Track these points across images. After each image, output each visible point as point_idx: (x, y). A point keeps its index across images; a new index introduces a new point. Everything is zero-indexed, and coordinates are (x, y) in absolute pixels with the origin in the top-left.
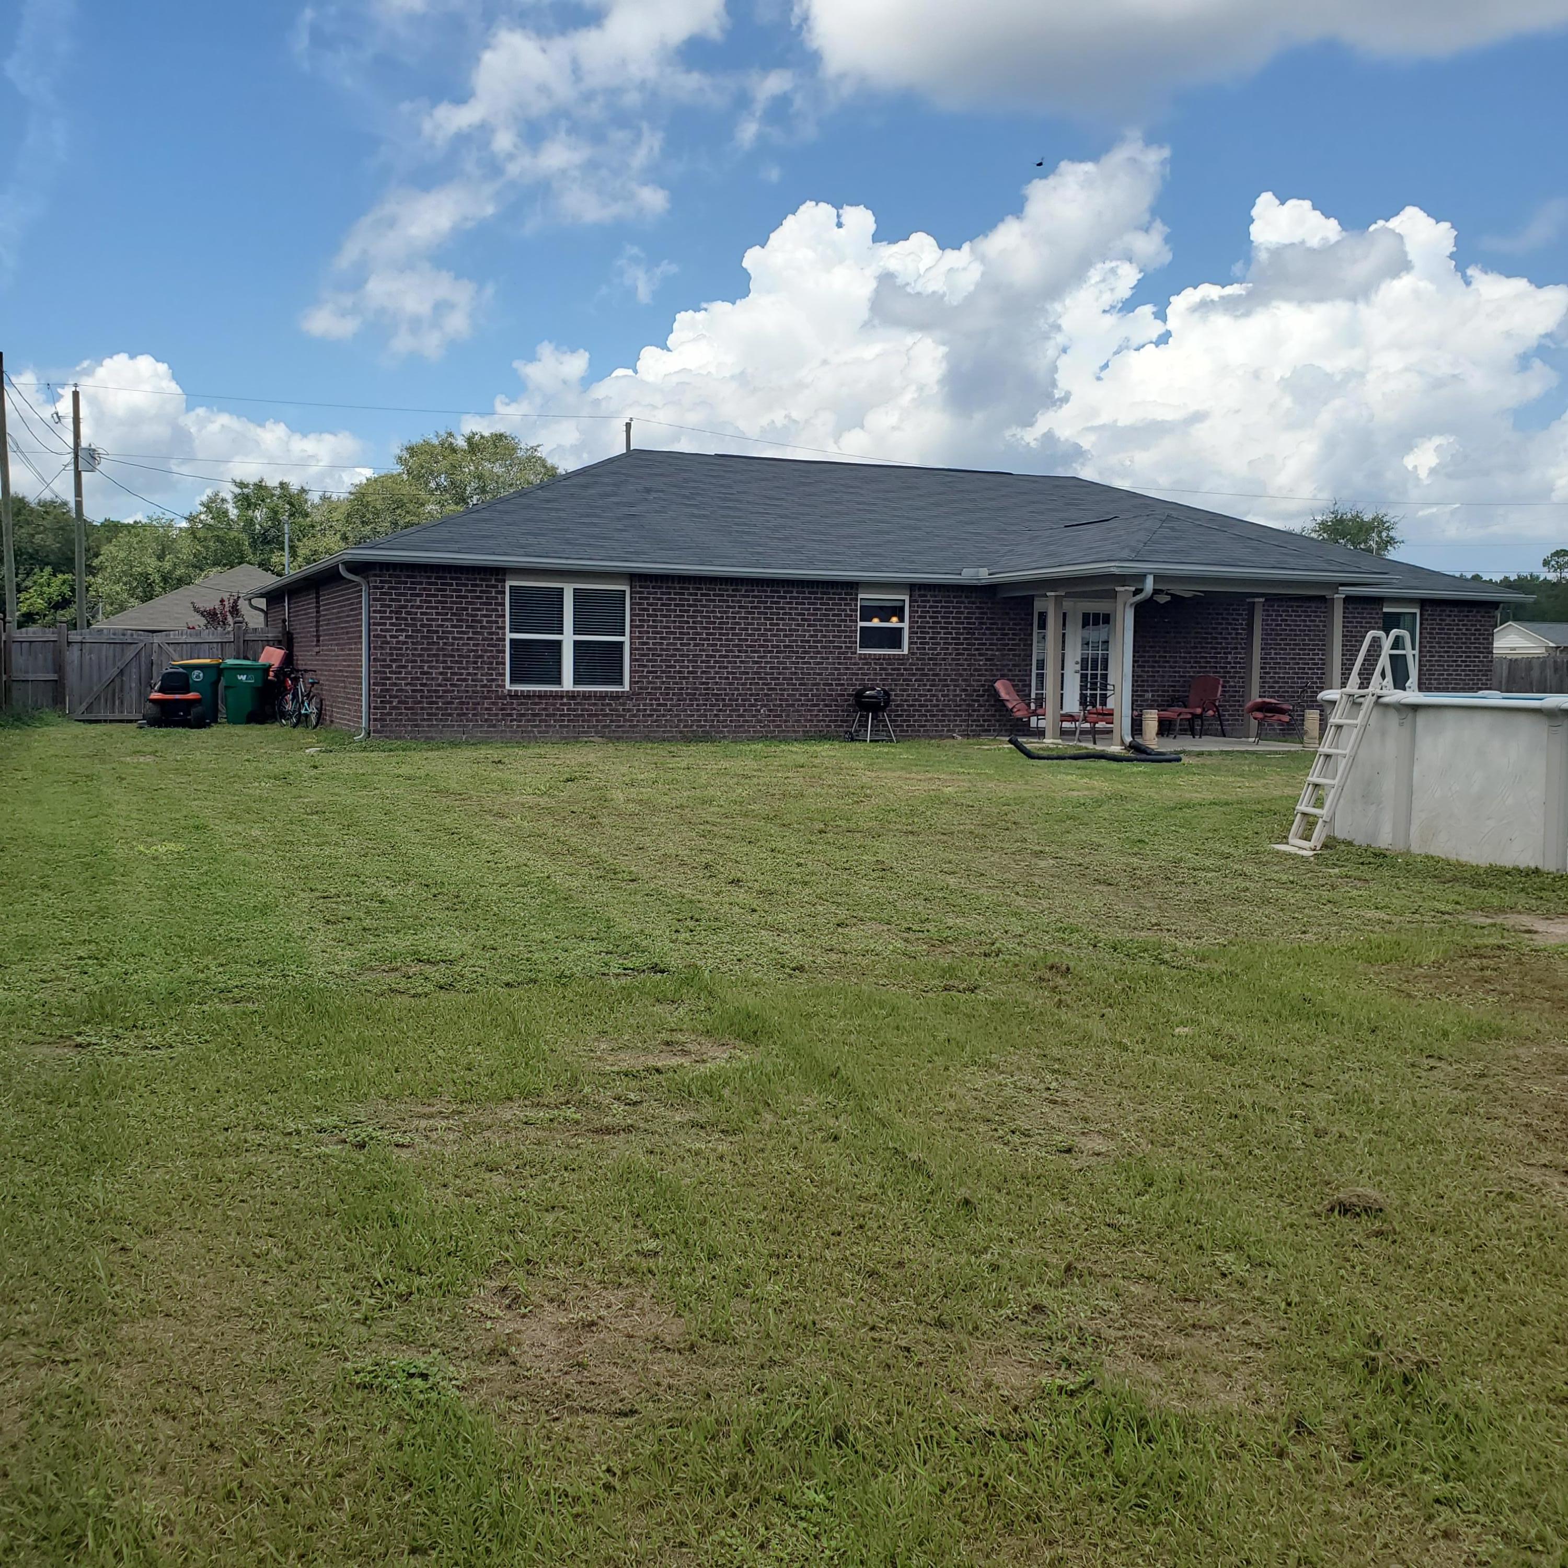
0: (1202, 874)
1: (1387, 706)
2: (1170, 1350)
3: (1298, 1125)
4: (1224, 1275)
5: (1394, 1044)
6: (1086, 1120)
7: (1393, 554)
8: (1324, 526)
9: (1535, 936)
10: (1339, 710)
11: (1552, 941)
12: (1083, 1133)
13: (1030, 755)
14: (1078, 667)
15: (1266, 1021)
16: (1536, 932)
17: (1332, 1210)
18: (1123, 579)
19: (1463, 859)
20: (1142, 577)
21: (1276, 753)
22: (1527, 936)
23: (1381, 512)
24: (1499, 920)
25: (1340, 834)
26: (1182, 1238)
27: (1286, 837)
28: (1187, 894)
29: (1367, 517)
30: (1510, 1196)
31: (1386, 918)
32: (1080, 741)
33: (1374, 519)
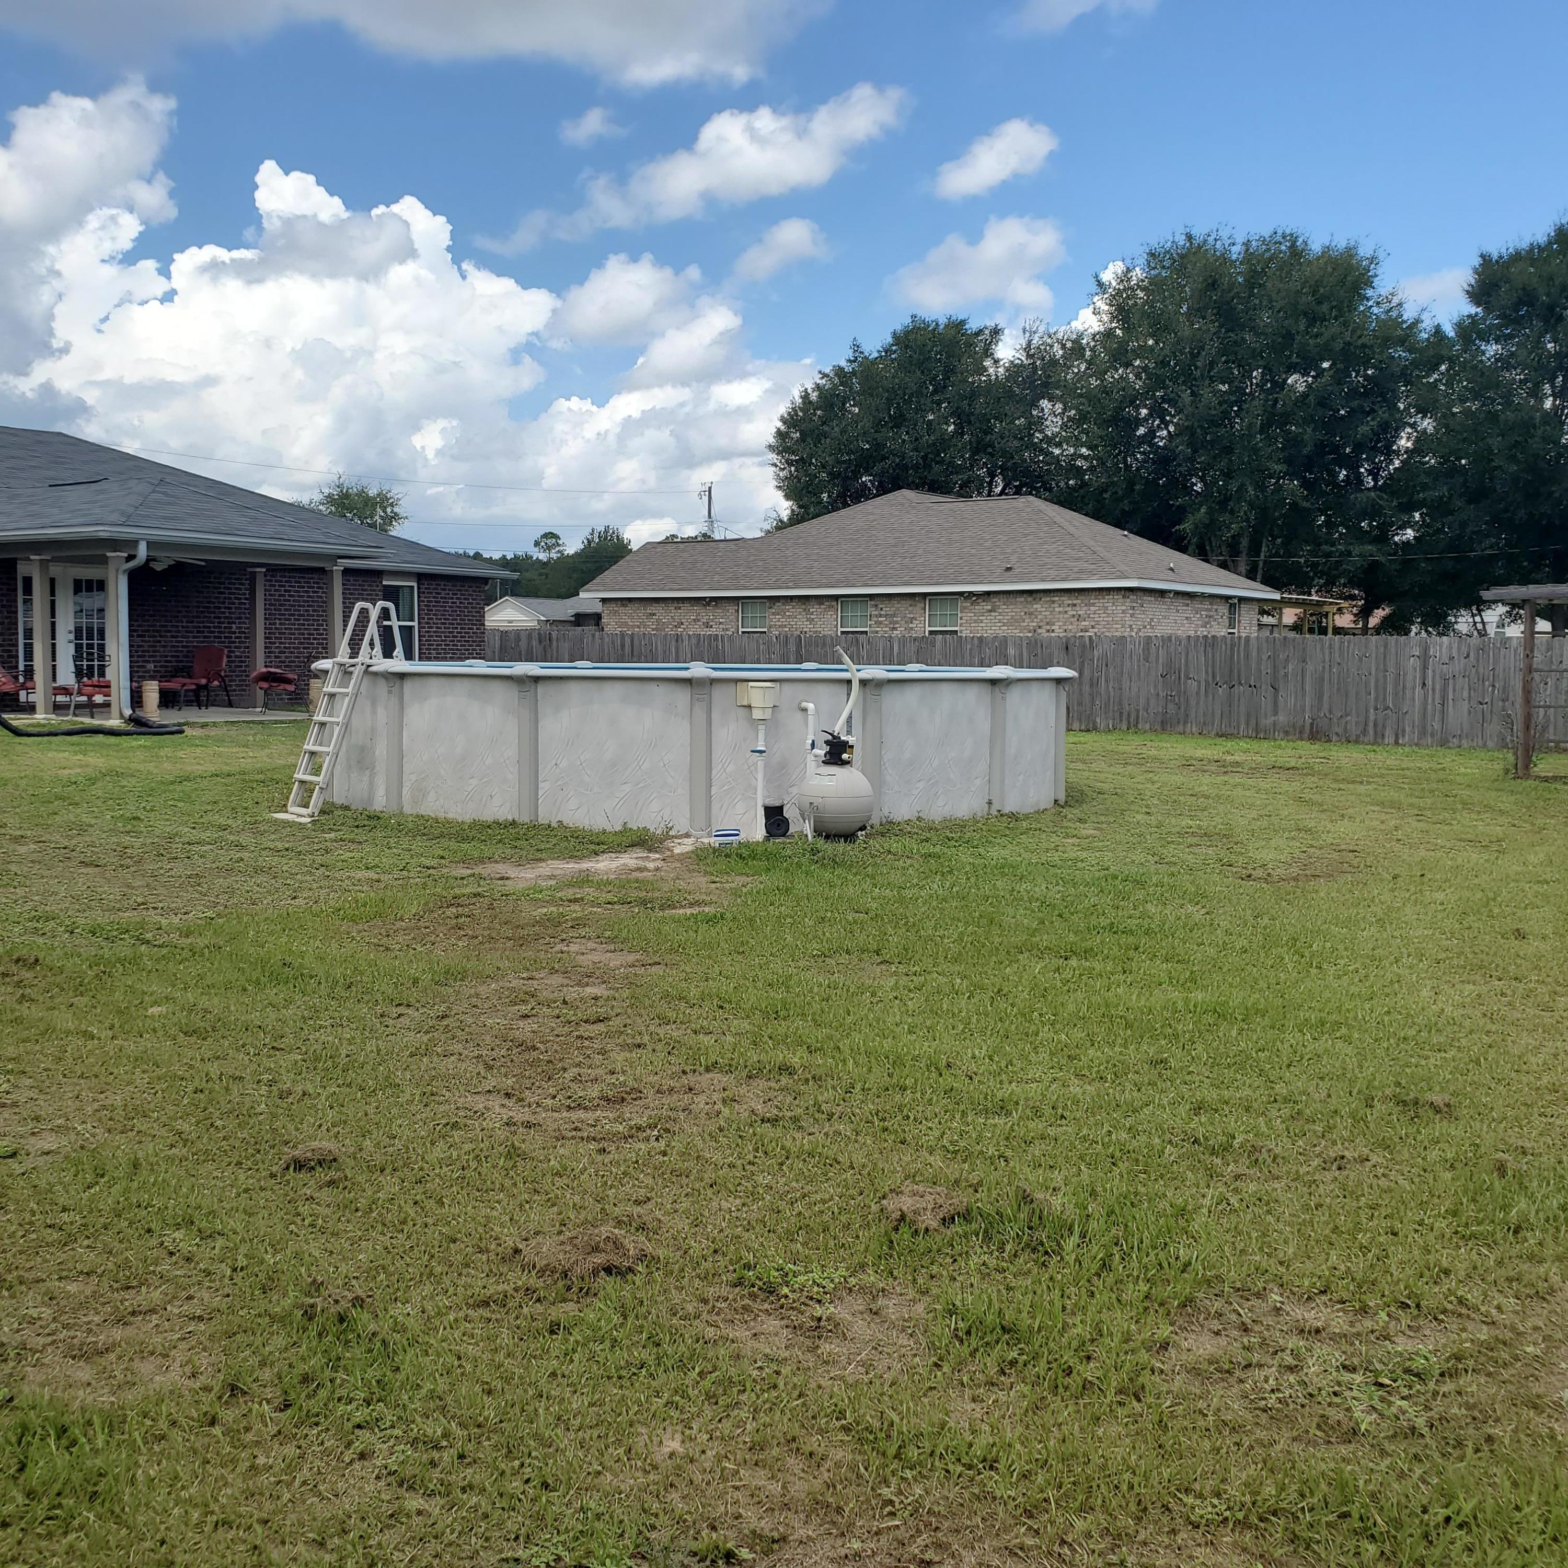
0: (196, 848)
1: (375, 674)
2: (104, 1344)
3: (264, 1090)
4: (171, 1254)
5: (366, 998)
6: (37, 1119)
7: (397, 530)
8: (330, 499)
9: (507, 882)
10: (332, 678)
11: (521, 885)
12: (33, 1134)
13: (17, 732)
14: (72, 636)
15: (245, 990)
16: (507, 878)
17: (287, 1168)
18: (114, 544)
19: (451, 816)
20: (135, 543)
21: (282, 722)
22: (500, 882)
23: (386, 488)
24: (478, 870)
25: (338, 800)
26: (131, 1224)
27: (285, 806)
28: (179, 869)
29: (372, 492)
30: (455, 1126)
31: (376, 877)
32: (75, 715)
33: (379, 495)
